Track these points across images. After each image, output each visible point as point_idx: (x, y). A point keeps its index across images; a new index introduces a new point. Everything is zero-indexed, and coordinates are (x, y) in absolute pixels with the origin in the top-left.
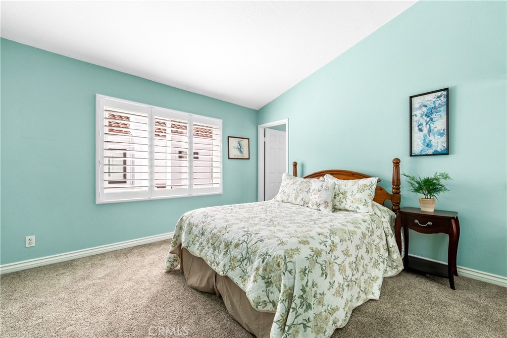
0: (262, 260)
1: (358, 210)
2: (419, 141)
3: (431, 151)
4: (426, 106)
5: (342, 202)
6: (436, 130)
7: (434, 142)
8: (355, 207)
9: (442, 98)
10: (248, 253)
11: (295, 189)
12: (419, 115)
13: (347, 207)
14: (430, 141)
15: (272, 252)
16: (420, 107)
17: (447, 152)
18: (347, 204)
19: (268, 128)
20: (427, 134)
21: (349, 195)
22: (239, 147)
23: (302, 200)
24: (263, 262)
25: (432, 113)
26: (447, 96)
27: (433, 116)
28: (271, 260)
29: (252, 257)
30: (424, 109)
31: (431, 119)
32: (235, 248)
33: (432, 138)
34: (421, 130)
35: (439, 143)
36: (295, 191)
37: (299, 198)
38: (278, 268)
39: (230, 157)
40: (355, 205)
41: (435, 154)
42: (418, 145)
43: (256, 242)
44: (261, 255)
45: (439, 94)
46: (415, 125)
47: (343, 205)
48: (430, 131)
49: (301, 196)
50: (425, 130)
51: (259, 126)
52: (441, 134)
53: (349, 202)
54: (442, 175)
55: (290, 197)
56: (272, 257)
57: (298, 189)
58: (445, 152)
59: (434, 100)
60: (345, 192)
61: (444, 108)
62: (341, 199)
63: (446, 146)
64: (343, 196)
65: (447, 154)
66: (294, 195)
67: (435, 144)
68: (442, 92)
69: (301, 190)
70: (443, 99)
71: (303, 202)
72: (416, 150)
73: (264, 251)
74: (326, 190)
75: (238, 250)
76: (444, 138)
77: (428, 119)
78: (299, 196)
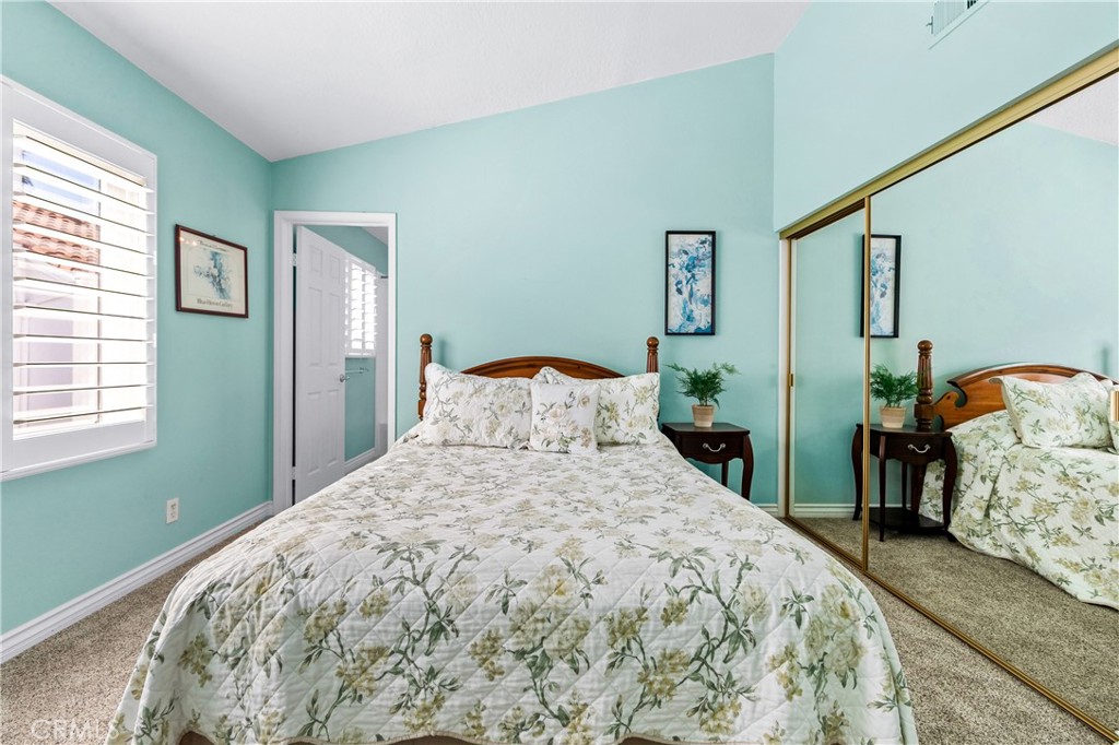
0: (793, 621)
1: (642, 441)
2: (676, 309)
3: (692, 329)
4: (686, 253)
5: (610, 427)
6: (699, 294)
7: (696, 314)
8: (636, 434)
9: (706, 245)
10: (730, 619)
11: (487, 406)
12: (678, 266)
13: (620, 437)
14: (692, 311)
15: (808, 586)
16: (679, 253)
17: (711, 331)
18: (620, 431)
19: (308, 227)
20: (687, 299)
21: (621, 409)
22: (216, 272)
23: (510, 433)
24: (799, 623)
25: (694, 267)
26: (713, 244)
27: (696, 271)
28: (820, 608)
29: (751, 628)
30: (685, 257)
31: (693, 276)
32: (667, 621)
33: (693, 307)
34: (679, 291)
35: (702, 317)
36: (488, 413)
37: (499, 430)
38: (846, 622)
39: (184, 305)
40: (636, 431)
41: (696, 334)
42: (676, 316)
43: (740, 578)
44: (785, 607)
45: (703, 237)
46: (672, 281)
47: (610, 433)
48: (691, 295)
49: (506, 423)
50: (686, 294)
51: (277, 215)
52: (705, 302)
53: (623, 425)
54: (725, 367)
55: (474, 429)
56: (818, 598)
57: (494, 408)
58: (709, 331)
59: (697, 245)
60: (612, 405)
61: (708, 262)
62: (607, 420)
63: (710, 321)
64: (609, 414)
65: (713, 334)
66: (485, 423)
67: (697, 318)
68: (707, 236)
69: (503, 407)
70: (708, 248)
71: (511, 438)
72: (674, 324)
73: (785, 593)
74: (584, 403)
75: (683, 627)
76: (709, 307)
77: (689, 275)
78: (499, 424)
